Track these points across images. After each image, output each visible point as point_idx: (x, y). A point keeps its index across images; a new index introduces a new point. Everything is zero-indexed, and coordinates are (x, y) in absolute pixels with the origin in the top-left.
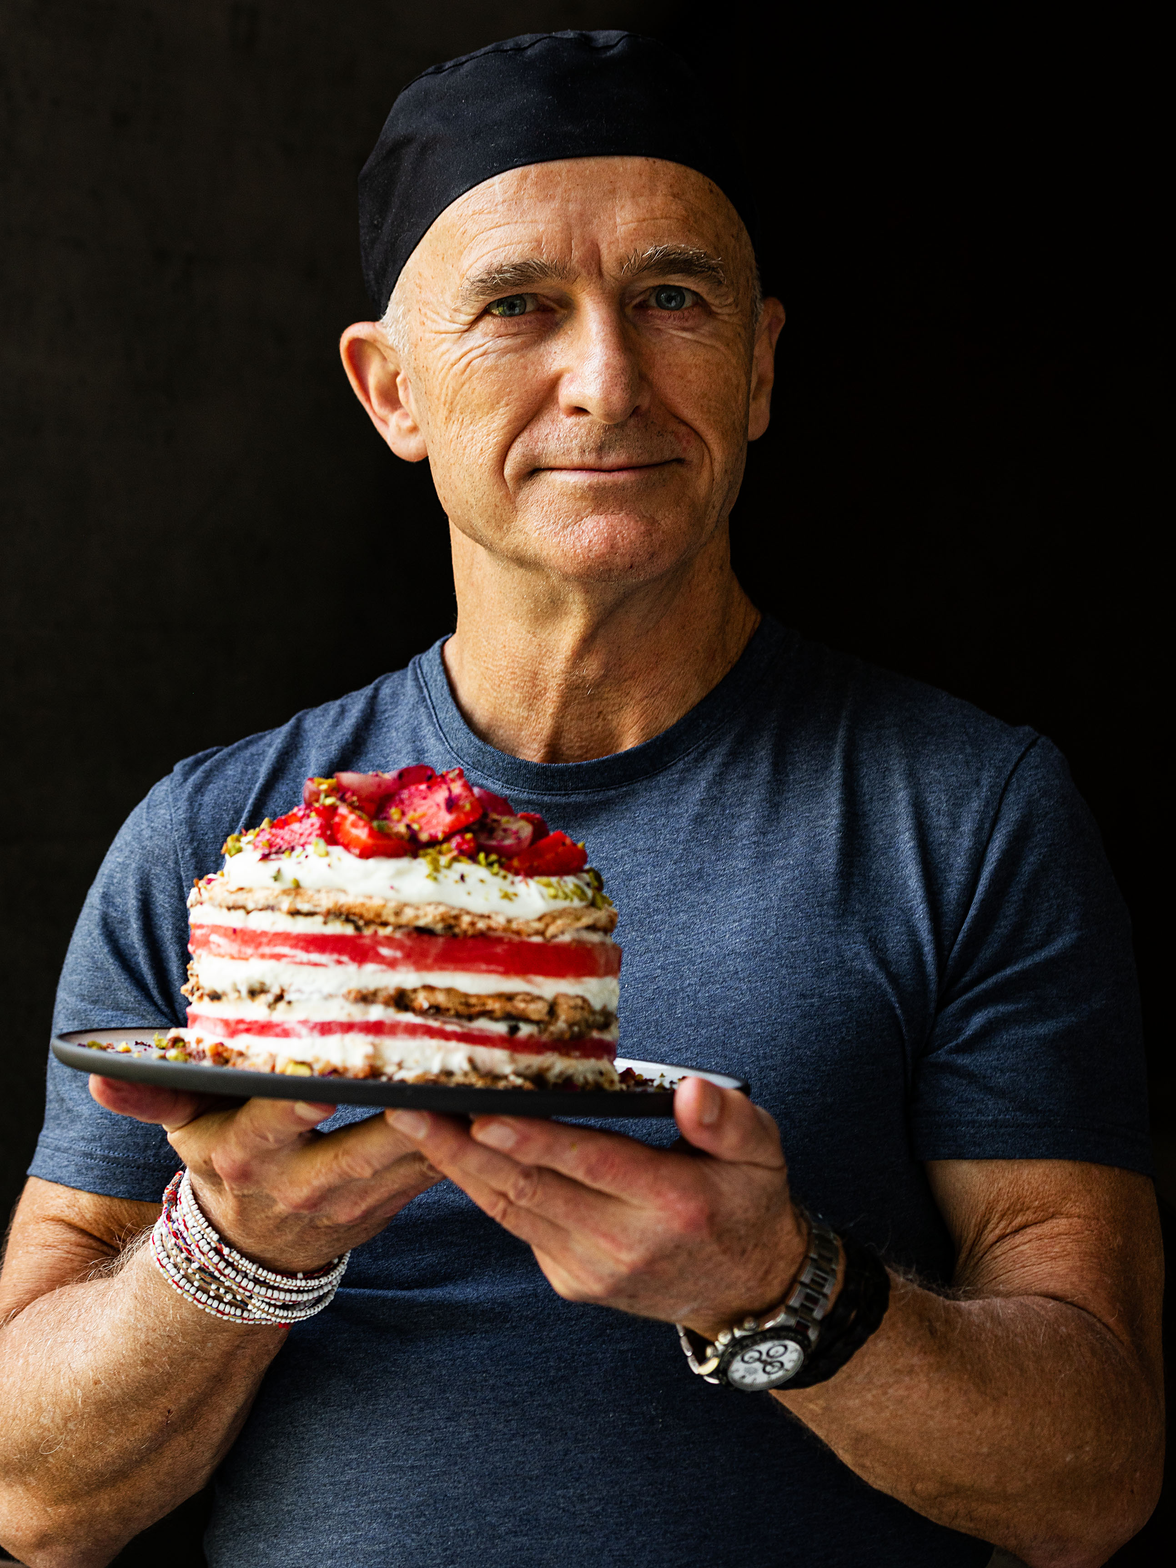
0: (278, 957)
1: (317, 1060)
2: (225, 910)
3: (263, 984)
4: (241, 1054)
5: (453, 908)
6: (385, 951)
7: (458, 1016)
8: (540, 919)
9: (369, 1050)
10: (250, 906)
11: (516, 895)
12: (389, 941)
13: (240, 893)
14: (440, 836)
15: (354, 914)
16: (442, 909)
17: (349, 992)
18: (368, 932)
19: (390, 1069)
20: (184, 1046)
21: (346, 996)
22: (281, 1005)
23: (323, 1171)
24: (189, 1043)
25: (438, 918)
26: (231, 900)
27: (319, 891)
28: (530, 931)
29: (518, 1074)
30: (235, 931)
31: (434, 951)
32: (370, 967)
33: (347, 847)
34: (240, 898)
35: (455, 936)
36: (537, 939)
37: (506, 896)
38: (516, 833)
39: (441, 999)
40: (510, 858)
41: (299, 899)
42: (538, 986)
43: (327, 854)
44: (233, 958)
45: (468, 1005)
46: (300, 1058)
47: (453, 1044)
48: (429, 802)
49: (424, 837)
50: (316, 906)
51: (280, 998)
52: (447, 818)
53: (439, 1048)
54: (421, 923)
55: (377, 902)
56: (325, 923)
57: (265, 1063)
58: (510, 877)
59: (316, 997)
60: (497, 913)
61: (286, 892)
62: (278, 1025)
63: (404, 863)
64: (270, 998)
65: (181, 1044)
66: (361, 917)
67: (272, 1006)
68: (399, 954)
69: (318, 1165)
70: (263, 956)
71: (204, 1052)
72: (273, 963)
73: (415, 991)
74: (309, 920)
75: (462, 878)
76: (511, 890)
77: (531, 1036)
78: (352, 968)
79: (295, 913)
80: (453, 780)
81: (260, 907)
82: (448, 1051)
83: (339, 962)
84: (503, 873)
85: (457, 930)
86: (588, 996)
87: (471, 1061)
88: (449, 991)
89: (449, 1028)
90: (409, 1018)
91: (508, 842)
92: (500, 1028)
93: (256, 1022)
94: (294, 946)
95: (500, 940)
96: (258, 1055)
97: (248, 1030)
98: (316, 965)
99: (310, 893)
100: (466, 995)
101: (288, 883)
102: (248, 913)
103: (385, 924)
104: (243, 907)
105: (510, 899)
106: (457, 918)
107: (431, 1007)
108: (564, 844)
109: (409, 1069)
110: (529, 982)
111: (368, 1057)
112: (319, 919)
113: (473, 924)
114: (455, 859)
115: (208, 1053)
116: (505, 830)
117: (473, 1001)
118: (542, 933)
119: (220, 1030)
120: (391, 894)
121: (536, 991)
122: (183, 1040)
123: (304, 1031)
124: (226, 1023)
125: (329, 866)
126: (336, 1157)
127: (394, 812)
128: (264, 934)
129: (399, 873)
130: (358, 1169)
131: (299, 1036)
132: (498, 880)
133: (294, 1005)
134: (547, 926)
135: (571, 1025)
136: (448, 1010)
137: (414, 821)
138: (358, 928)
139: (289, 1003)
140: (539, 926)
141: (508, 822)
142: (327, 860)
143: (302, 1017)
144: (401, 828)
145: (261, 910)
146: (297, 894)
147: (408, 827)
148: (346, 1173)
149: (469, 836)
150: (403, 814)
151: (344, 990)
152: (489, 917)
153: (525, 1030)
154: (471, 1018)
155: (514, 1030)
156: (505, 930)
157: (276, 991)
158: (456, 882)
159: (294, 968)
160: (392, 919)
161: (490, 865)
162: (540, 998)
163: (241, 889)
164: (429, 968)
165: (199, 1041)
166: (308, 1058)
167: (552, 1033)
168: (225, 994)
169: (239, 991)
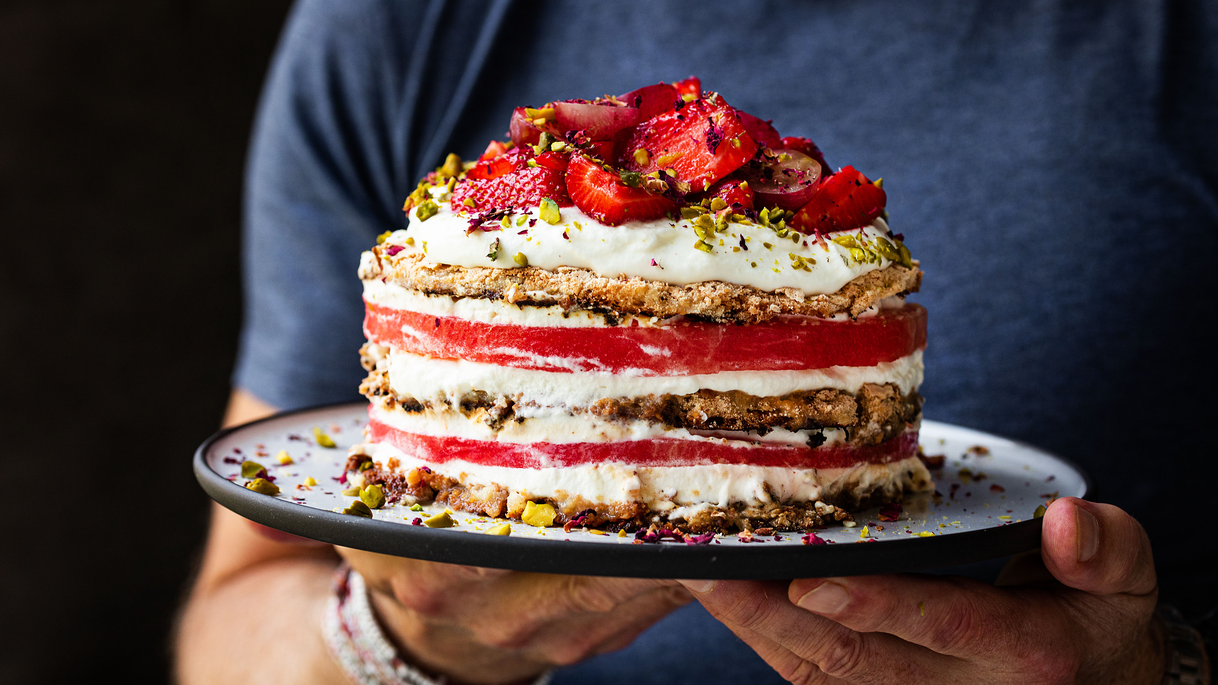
0: (503, 360)
1: (565, 497)
2: (421, 294)
3: (482, 393)
4: (454, 484)
5: (736, 286)
6: (649, 350)
7: (746, 427)
8: (842, 291)
9: (635, 482)
10: (460, 291)
11: (813, 262)
12: (654, 337)
13: (443, 272)
14: (706, 185)
15: (606, 303)
16: (722, 289)
17: (603, 406)
18: (625, 324)
19: (664, 506)
20: (372, 467)
21: (597, 411)
22: (510, 424)
23: (545, 602)
24: (380, 465)
25: (718, 301)
26: (431, 281)
27: (555, 271)
28: (834, 308)
29: (825, 498)
30: (438, 321)
31: (712, 346)
32: (630, 372)
33: (587, 210)
34: (444, 279)
35: (740, 323)
36: (841, 318)
37: (801, 265)
38: (802, 174)
39: (723, 406)
40: (797, 210)
41: (527, 283)
42: (840, 377)
43: (561, 220)
44: (435, 356)
45: (759, 413)
46: (539, 493)
47: (742, 467)
48: (684, 138)
49: (684, 186)
50: (552, 293)
51: (507, 412)
52: (712, 161)
53: (725, 474)
54: (697, 310)
55: (635, 285)
56: (566, 316)
57: (491, 500)
58: (802, 237)
59: (557, 411)
60: (791, 289)
61: (507, 273)
62: (505, 449)
63: (664, 227)
64: (494, 413)
65: (367, 465)
66: (616, 305)
67: (496, 424)
68: (667, 353)
69: (538, 595)
70: (480, 358)
71: (403, 479)
72: (494, 367)
73: (688, 398)
74: (544, 311)
75: (743, 243)
76: (805, 255)
77: (837, 444)
78: (605, 374)
79: (524, 303)
80: (714, 109)
81: (473, 292)
82: (738, 477)
83: (588, 367)
84: (792, 233)
85: (742, 315)
86: (899, 382)
87: (768, 488)
88: (733, 395)
89: (736, 445)
90: (682, 434)
91: (793, 190)
92: (800, 438)
93: (475, 443)
94: (523, 347)
95: (795, 324)
96: (480, 487)
97: (462, 455)
98: (555, 369)
99: (544, 273)
100: (756, 399)
101: (510, 261)
102: (455, 299)
103: (649, 314)
104: (450, 292)
105: (806, 269)
106: (741, 299)
107: (710, 420)
108: (858, 183)
109: (688, 505)
110: (831, 374)
111: (632, 492)
112: (558, 310)
113: (763, 307)
114: (730, 218)
115: (409, 482)
116: (786, 172)
117: (766, 407)
118: (848, 310)
119: (422, 451)
120: (653, 273)
121: (839, 385)
122: (369, 459)
123: (544, 459)
124: (430, 442)
125: (565, 236)
126: (566, 586)
127: (640, 155)
128: (482, 327)
129: (662, 243)
130: (596, 602)
131: (537, 465)
132: (788, 243)
133: (528, 423)
134: (853, 298)
135: (883, 424)
136: (733, 421)
137: (667, 165)
138: (610, 320)
139: (521, 420)
140: (843, 301)
141: (787, 159)
142: (561, 229)
143: (539, 439)
144: (652, 177)
145: (474, 297)
146: (525, 276)
147: (663, 175)
148: (578, 607)
149: (743, 184)
150: (650, 155)
151: (595, 402)
152: (782, 295)
153: (831, 436)
154: (763, 430)
155: (817, 440)
156: (804, 310)
157: (501, 403)
158: (736, 250)
159: (523, 373)
160: (657, 308)
161: (775, 221)
162: (843, 392)
163: (444, 266)
164: (708, 369)
165: (394, 464)
166: (551, 493)
167: (862, 438)
168: (428, 405)
169: (449, 403)
